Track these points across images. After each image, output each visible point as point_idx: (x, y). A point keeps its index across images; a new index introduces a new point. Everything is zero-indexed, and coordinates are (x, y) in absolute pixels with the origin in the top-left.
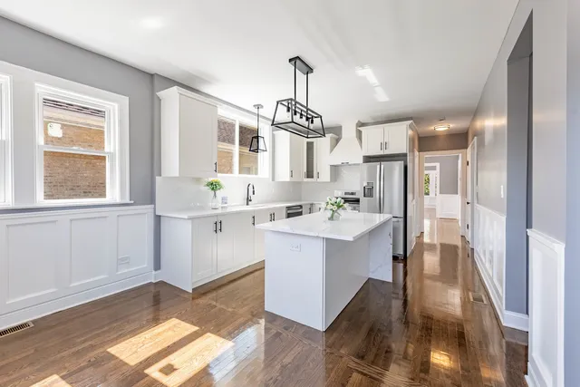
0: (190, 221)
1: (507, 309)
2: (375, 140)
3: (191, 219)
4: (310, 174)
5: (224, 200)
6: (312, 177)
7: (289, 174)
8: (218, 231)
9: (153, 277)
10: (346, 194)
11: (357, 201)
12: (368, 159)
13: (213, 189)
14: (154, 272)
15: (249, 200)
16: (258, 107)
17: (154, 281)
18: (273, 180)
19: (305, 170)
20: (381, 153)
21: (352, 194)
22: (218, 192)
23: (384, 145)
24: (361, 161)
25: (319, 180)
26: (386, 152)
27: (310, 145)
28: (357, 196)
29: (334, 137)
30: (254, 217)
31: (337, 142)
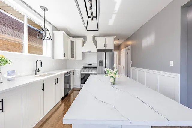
2: (102, 43)
4: (72, 56)
6: (74, 58)
7: (63, 55)
10: (88, 65)
11: (96, 67)
12: (99, 50)
15: (37, 71)
18: (53, 58)
19: (70, 54)
20: (104, 48)
21: (91, 65)
23: (106, 45)
24: (96, 51)
25: (76, 59)
26: (107, 48)
27: (72, 42)
28: (93, 66)
29: (83, 40)
30: (43, 85)
31: (84, 43)
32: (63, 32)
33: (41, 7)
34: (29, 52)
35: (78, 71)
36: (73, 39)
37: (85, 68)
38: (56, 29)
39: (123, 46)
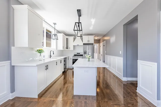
0: (37, 67)
1: (123, 77)
2: (86, 39)
3: (37, 66)
4: (67, 48)
5: (44, 56)
6: (68, 49)
7: (62, 47)
8: (47, 69)
9: (11, 96)
10: (77, 53)
11: (82, 55)
12: (84, 44)
13: (39, 52)
14: (11, 94)
15: (51, 56)
16: (55, 24)
17: (11, 99)
18: (57, 49)
19: (66, 46)
20: (88, 43)
21: (79, 53)
22: (41, 54)
23: (88, 41)
25: (70, 50)
26: (89, 43)
27: (67, 39)
28: (81, 54)
29: (74, 37)
30: (57, 62)
31: (74, 39)
32: (63, 34)
33: (53, 23)
34: (46, 46)
35: (71, 57)
36: (67, 37)
37: (75, 55)
38: (59, 32)
39: (101, 41)
